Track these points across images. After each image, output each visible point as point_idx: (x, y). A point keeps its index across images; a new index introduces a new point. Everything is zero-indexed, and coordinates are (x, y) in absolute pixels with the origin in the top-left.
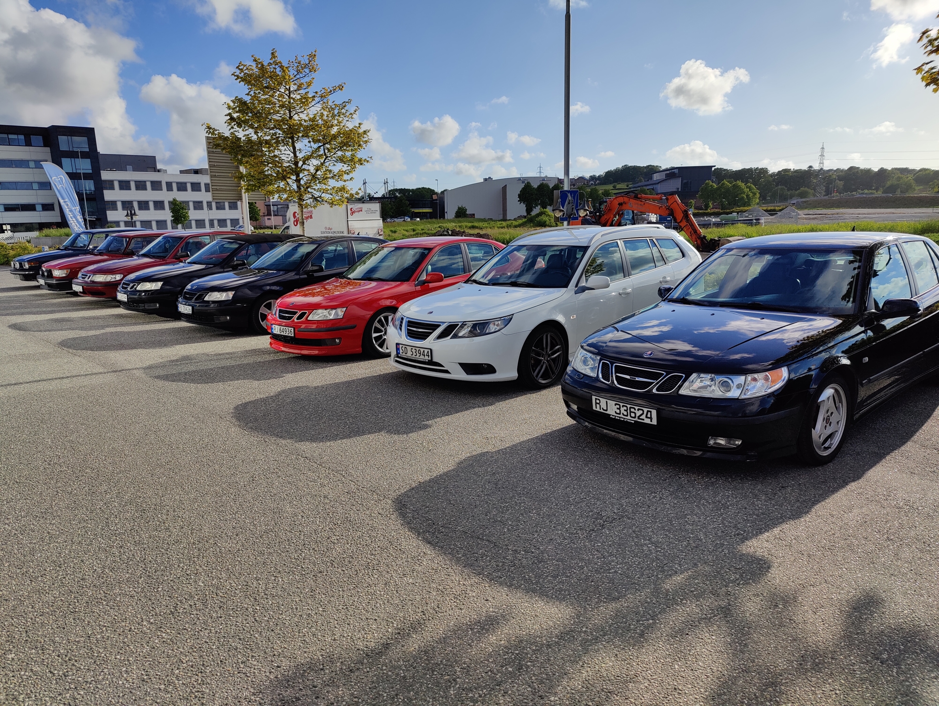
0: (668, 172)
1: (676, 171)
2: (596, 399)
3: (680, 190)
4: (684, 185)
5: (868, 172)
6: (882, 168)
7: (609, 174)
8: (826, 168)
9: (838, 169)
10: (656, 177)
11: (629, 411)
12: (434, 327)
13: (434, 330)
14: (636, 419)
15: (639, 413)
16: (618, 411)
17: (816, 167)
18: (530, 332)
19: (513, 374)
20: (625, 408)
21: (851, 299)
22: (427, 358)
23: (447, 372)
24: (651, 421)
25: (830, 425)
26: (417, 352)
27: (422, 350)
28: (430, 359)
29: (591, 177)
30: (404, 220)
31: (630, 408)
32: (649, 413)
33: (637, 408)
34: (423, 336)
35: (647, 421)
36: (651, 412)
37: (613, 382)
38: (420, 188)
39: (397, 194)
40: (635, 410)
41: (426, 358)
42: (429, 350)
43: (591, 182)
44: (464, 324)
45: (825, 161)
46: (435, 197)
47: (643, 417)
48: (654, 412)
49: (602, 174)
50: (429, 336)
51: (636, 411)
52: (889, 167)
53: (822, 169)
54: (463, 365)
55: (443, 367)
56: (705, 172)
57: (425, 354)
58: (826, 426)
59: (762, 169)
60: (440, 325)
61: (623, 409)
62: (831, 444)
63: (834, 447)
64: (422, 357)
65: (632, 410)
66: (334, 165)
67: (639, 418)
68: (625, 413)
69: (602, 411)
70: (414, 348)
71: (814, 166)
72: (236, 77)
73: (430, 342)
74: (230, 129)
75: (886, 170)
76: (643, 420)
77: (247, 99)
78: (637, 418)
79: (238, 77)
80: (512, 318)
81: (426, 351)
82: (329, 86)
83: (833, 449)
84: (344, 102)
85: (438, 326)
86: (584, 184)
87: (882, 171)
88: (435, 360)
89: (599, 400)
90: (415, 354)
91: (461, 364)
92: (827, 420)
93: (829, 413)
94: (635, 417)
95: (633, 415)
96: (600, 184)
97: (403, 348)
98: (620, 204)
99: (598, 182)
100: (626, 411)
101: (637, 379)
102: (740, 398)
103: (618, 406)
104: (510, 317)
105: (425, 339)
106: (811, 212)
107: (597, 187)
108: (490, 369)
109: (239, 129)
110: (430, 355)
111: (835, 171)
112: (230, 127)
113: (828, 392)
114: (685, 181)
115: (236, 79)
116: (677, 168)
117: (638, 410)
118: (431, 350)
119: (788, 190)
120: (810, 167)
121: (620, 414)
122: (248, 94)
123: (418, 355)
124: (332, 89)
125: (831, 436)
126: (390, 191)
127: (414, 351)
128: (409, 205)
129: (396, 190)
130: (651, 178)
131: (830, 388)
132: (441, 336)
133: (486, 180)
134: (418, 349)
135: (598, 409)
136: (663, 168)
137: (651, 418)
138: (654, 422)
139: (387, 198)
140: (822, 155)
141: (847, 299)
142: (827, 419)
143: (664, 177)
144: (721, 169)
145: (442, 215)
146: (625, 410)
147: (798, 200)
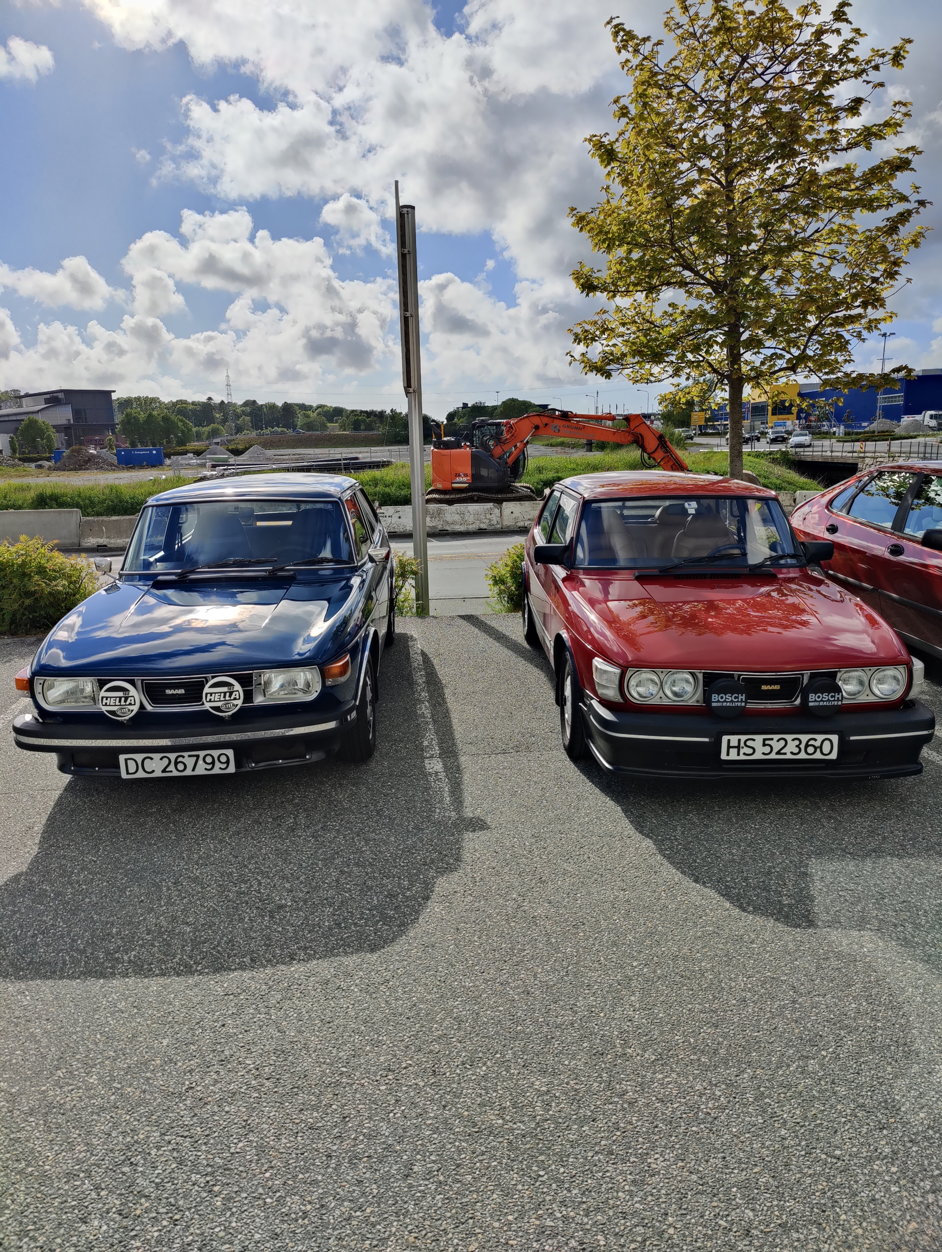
0: (48, 396)
1: (61, 395)
3: (72, 422)
10: (28, 403)
130: (21, 405)
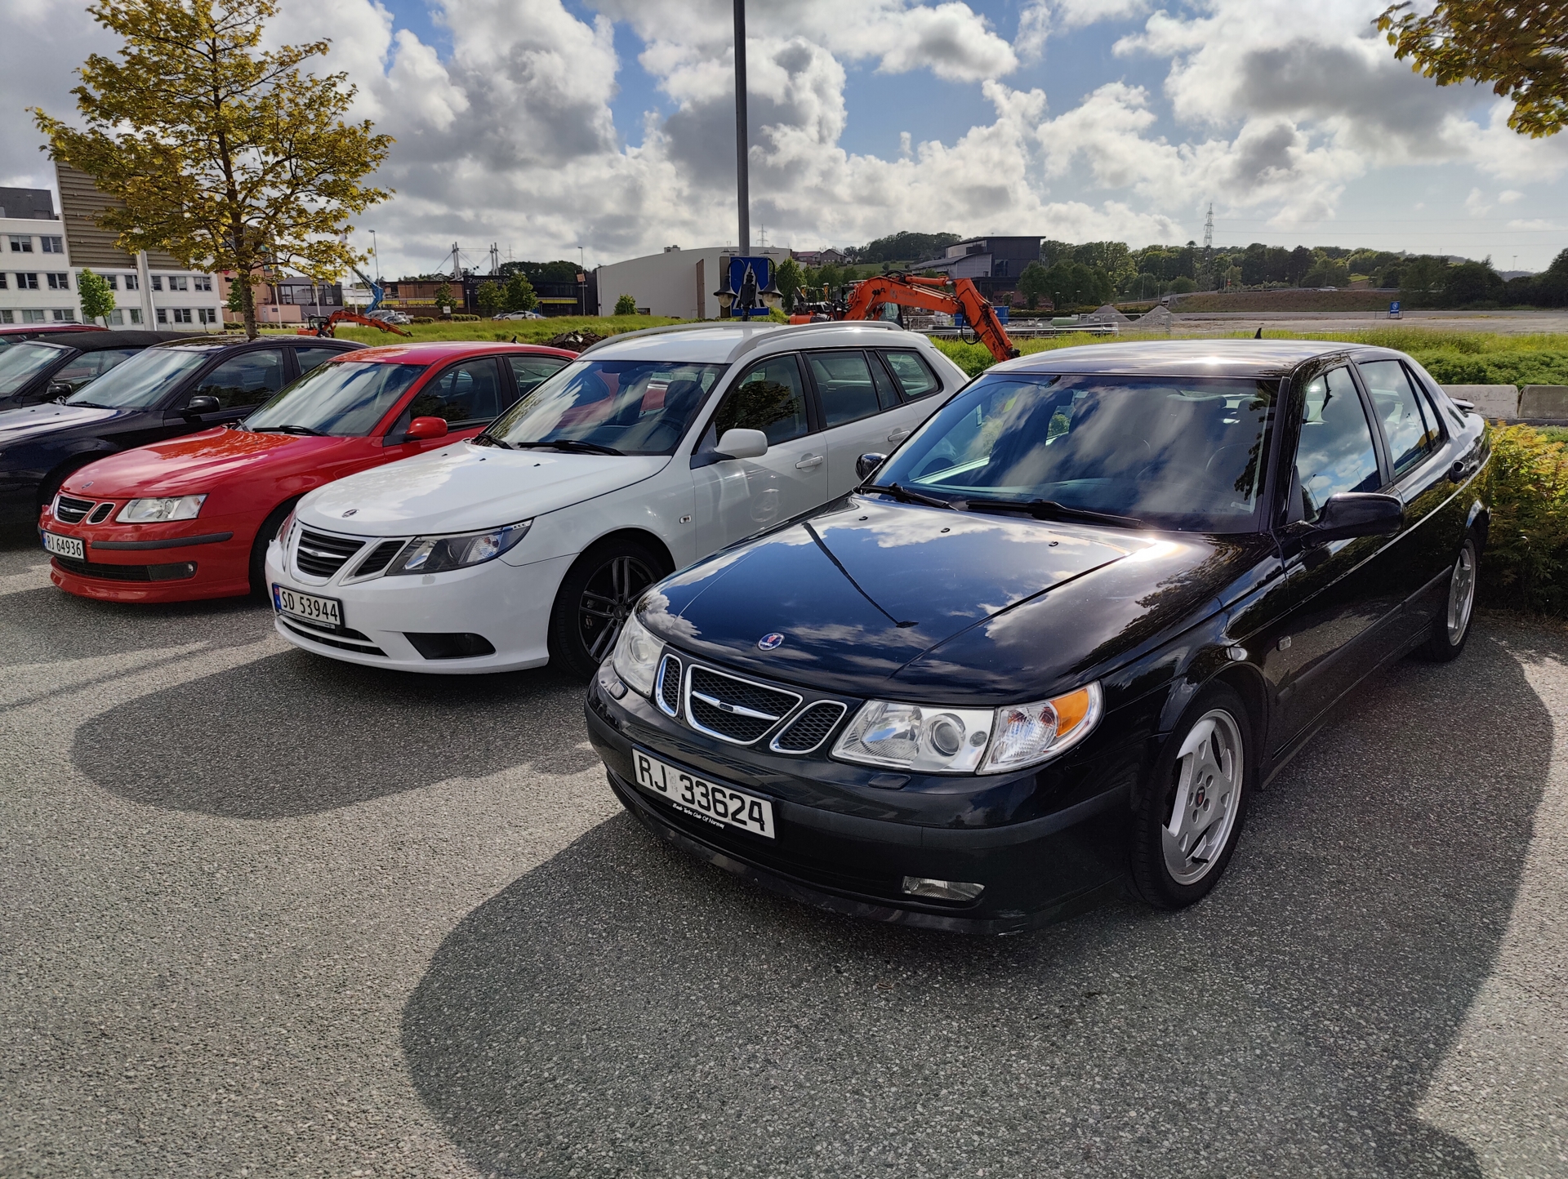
0: (971, 245)
1: (984, 244)
2: (641, 758)
3: (990, 275)
4: (996, 269)
5: (1280, 252)
6: (1300, 247)
7: (876, 245)
8: (1215, 245)
9: (1233, 247)
10: (953, 253)
11: (710, 797)
12: (349, 546)
13: (350, 554)
14: (728, 820)
15: (734, 805)
16: (688, 795)
17: (1200, 244)
18: (573, 558)
19: (539, 654)
20: (703, 790)
21: (1255, 487)
22: (333, 621)
23: (377, 652)
24: (762, 829)
25: (1206, 806)
26: (312, 606)
27: (321, 602)
28: (338, 623)
29: (847, 249)
30: (524, 317)
31: (714, 790)
32: (756, 808)
33: (728, 792)
34: (326, 569)
35: (753, 827)
36: (759, 805)
37: (682, 715)
38: (555, 263)
39: (516, 272)
40: (725, 796)
41: (331, 619)
42: (336, 603)
43: (848, 259)
44: (417, 541)
45: (1213, 235)
46: (581, 278)
47: (743, 816)
48: (767, 807)
49: (865, 245)
50: (339, 568)
51: (727, 800)
52: (1310, 245)
53: (1208, 247)
54: (413, 637)
55: (367, 639)
56: (1030, 245)
57: (329, 612)
58: (1196, 812)
59: (1119, 244)
60: (362, 544)
61: (698, 791)
62: (1208, 849)
63: (1214, 857)
64: (322, 617)
65: (719, 796)
66: (312, 199)
67: (734, 819)
68: (704, 802)
69: (654, 788)
70: (305, 597)
71: (1196, 242)
72: (97, 16)
73: (339, 585)
74: (89, 121)
75: (1306, 250)
76: (744, 823)
77: (121, 62)
78: (730, 816)
79: (101, 17)
80: (529, 527)
81: (330, 604)
82: (297, 42)
83: (1212, 864)
84: (331, 77)
85: (360, 544)
86: (836, 261)
87: (1300, 251)
88: (351, 624)
89: (647, 761)
90: (308, 610)
91: (410, 636)
92: (1199, 799)
93: (1203, 781)
94: (725, 815)
95: (720, 808)
96: (861, 262)
97: (286, 596)
98: (877, 293)
99: (858, 258)
100: (705, 795)
101: (738, 710)
102: (979, 773)
103: (687, 783)
104: (527, 523)
105: (329, 575)
106: (1192, 315)
107: (856, 268)
108: (479, 646)
109: (104, 122)
110: (337, 613)
111: (1229, 251)
112: (88, 117)
113: (1202, 730)
114: (997, 262)
115: (97, 20)
116: (984, 239)
117: (732, 797)
118: (340, 602)
119: (1158, 279)
120: (1192, 243)
121: (692, 802)
122: (124, 52)
123: (315, 612)
124: (302, 49)
125: (1209, 831)
126: (503, 266)
127: (304, 602)
128: (533, 291)
129: (514, 264)
130: (944, 256)
131: (1209, 719)
132: (362, 570)
133: (668, 250)
134: (313, 599)
135: (647, 784)
136: (965, 237)
137: (760, 821)
138: (769, 832)
139: (496, 277)
140: (1209, 225)
141: (1247, 487)
142: (1198, 795)
143: (964, 254)
144: (1055, 243)
145: (593, 309)
146: (702, 794)
147: (1173, 296)
